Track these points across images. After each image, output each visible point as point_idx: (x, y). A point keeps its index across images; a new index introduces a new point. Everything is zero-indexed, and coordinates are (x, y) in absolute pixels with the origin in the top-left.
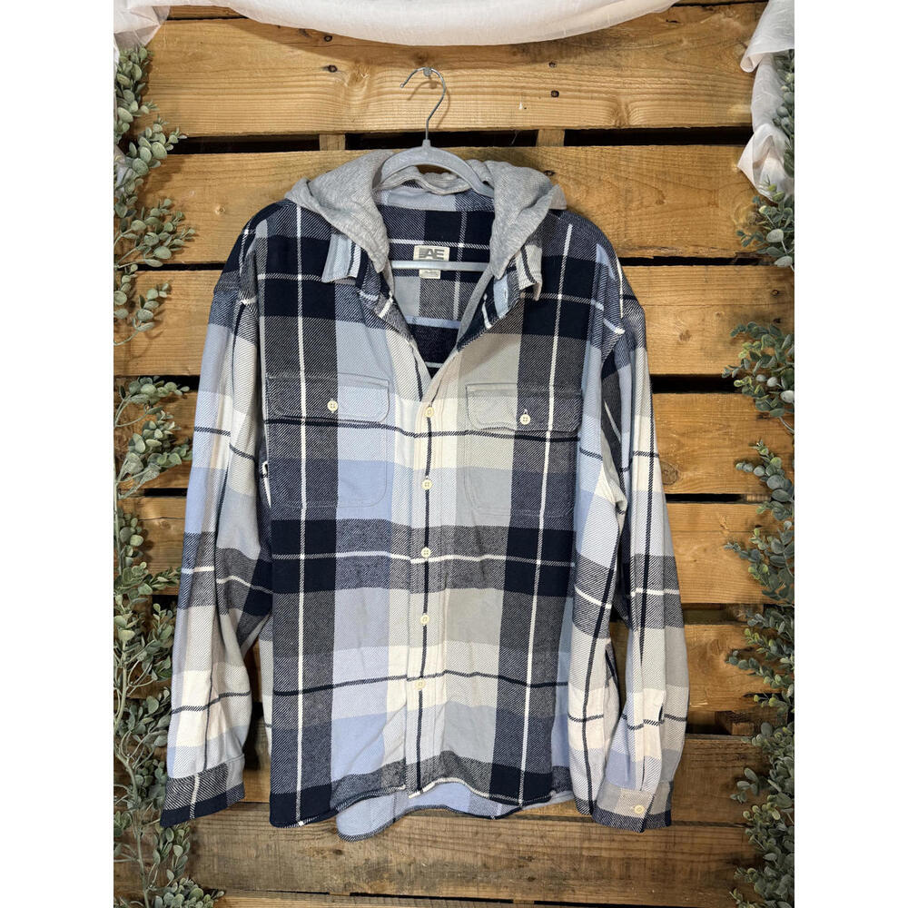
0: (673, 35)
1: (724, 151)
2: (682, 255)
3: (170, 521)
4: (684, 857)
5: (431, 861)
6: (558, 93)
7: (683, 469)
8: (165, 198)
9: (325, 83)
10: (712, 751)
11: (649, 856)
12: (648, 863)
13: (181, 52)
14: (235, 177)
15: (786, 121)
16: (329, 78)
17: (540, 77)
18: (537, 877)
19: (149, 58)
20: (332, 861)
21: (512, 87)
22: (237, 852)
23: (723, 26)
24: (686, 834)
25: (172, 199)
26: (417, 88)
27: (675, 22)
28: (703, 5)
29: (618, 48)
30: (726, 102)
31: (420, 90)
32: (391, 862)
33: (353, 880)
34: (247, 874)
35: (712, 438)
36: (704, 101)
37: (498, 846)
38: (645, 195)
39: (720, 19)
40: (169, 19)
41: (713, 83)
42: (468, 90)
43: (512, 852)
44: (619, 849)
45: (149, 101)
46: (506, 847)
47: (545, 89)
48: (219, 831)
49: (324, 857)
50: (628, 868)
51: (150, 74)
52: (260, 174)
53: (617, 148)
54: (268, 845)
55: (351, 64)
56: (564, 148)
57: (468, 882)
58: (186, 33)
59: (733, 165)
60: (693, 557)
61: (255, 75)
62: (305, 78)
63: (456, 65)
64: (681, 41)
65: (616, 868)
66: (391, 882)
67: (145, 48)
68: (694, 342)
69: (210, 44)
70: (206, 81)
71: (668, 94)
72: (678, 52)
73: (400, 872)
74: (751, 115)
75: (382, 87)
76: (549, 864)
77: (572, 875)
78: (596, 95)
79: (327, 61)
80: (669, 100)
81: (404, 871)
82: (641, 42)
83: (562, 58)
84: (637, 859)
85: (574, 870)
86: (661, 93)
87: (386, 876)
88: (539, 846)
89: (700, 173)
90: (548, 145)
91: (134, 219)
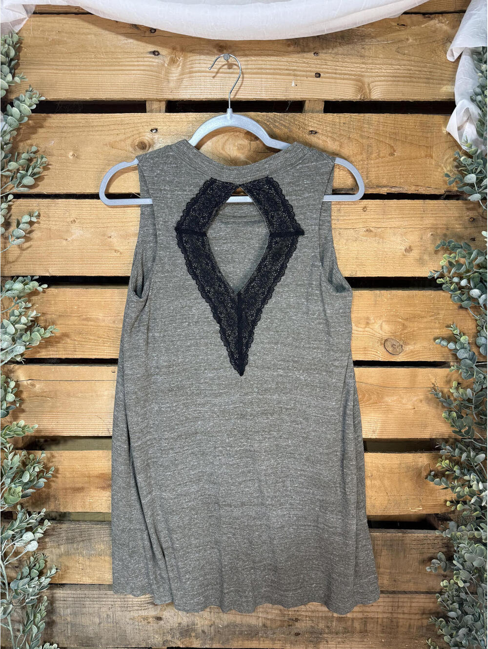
0: (403, 34)
1: (437, 118)
2: (406, 192)
3: (35, 382)
4: (406, 616)
5: (226, 623)
6: (320, 75)
7: (406, 344)
8: (32, 145)
9: (150, 63)
10: (425, 542)
11: (380, 616)
12: (380, 621)
13: (43, 38)
14: (84, 131)
15: (479, 98)
16: (153, 60)
17: (307, 63)
18: (301, 632)
19: (20, 41)
20: (155, 625)
21: (287, 70)
22: (85, 620)
23: (437, 29)
24: (406, 600)
25: (37, 146)
26: (220, 68)
27: (404, 25)
28: (424, 14)
29: (363, 43)
30: (439, 84)
31: (221, 70)
32: (197, 625)
33: (169, 638)
34: (92, 636)
35: (427, 322)
36: (423, 83)
37: (274, 611)
38: (381, 149)
39: (435, 24)
40: (35, 13)
41: (430, 70)
42: (255, 71)
43: (284, 615)
44: (359, 612)
45: (21, 73)
46: (279, 612)
47: (311, 71)
48: (71, 606)
49: (149, 623)
50: (365, 625)
51: (20, 54)
52: (103, 129)
53: (362, 115)
54: (107, 615)
55: (170, 51)
56: (324, 115)
57: (252, 637)
58: (47, 24)
59: (443, 128)
60: (413, 406)
61: (99, 56)
62: (136, 59)
63: (247, 52)
64: (408, 39)
65: (357, 625)
66: (197, 639)
67: (17, 34)
68: (415, 254)
69: (66, 33)
70: (62, 60)
71: (398, 77)
72: (404, 47)
73: (203, 632)
74: (454, 93)
75: (192, 68)
76: (309, 623)
77: (327, 631)
78: (347, 76)
79: (152, 48)
80: (399, 81)
81: (206, 631)
82: (379, 39)
83: (323, 49)
84: (372, 618)
85: (328, 627)
86: (393, 76)
87: (193, 634)
88: (303, 611)
89: (420, 134)
90: (313, 112)
91: (10, 161)
